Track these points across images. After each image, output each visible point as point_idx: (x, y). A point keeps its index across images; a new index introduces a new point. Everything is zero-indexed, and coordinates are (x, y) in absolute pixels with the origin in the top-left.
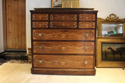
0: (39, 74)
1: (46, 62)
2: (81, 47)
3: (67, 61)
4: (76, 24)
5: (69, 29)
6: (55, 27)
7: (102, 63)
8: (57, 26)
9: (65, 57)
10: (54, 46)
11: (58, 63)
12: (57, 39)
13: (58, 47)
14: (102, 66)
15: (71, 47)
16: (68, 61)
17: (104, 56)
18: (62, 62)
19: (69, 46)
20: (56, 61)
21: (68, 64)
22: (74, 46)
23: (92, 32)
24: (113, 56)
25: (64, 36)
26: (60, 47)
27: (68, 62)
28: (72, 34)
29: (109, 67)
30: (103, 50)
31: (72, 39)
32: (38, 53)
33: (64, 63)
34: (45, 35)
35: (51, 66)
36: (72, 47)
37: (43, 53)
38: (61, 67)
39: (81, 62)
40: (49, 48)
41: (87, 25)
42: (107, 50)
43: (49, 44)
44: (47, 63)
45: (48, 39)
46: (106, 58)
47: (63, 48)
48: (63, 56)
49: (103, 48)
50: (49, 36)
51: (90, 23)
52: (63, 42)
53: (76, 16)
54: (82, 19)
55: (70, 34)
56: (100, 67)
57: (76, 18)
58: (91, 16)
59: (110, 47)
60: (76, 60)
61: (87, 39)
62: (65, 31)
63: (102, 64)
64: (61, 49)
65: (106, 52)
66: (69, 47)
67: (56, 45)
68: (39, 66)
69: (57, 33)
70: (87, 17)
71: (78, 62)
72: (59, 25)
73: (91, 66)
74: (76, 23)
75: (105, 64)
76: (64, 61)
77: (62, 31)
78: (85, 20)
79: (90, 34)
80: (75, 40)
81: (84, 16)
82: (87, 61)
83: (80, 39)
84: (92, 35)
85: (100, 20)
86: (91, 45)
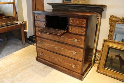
2: (71, 51)
7: (104, 69)
9: (58, 55)
11: (53, 59)
12: (51, 39)
16: (60, 59)
17: (108, 63)
20: (52, 57)
23: (81, 38)
27: (60, 61)
28: (63, 37)
29: (111, 76)
30: (109, 56)
31: (63, 41)
32: (40, 46)
33: (58, 60)
35: (48, 60)
36: (63, 49)
38: (55, 62)
39: (71, 64)
40: (46, 45)
41: (77, 30)
42: (113, 57)
43: (46, 42)
44: (46, 56)
47: (56, 47)
48: (56, 54)
49: (109, 53)
51: (80, 28)
52: (57, 43)
54: (72, 23)
56: (101, 73)
58: (81, 20)
59: (119, 55)
60: (66, 61)
61: (76, 44)
65: (113, 59)
66: (61, 48)
67: (51, 44)
71: (68, 63)
73: (79, 71)
78: (75, 25)
79: (79, 40)
80: (66, 42)
81: (74, 21)
82: (76, 65)
83: (70, 43)
84: (81, 42)
85: (114, 19)
86: (80, 51)
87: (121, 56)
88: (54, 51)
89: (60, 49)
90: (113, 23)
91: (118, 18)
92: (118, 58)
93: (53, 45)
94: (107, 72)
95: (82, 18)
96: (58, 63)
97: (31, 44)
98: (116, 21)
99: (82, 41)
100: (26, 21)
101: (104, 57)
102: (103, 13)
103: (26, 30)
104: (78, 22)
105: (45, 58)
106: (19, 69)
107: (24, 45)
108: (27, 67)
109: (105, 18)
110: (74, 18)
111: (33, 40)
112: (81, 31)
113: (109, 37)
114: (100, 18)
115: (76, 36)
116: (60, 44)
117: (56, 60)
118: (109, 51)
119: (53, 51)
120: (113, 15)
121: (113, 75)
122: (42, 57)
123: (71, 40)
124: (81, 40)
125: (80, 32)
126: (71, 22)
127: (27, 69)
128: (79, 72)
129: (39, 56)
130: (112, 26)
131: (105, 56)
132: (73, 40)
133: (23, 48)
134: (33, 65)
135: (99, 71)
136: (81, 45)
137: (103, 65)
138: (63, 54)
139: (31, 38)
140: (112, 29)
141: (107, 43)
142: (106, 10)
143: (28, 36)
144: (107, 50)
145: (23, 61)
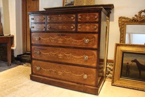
0: (38, 82)
1: (44, 69)
2: (80, 56)
3: (65, 72)
4: (74, 27)
5: (67, 32)
6: (52, 30)
7: (120, 80)
8: (54, 29)
9: (62, 66)
10: (51, 52)
11: (55, 72)
12: (53, 44)
13: (55, 54)
14: (120, 85)
15: (68, 55)
17: (124, 71)
18: (59, 72)
19: (66, 53)
20: (53, 70)
21: (65, 75)
22: (72, 54)
23: (94, 37)
24: (138, 72)
25: (61, 41)
26: (57, 54)
28: (69, 39)
29: (130, 87)
30: (124, 62)
31: (70, 44)
32: (36, 58)
33: (62, 73)
34: (42, 39)
35: (48, 75)
36: (70, 55)
37: (41, 59)
38: (58, 77)
39: (81, 75)
40: (46, 54)
41: (88, 28)
42: (129, 63)
43: (46, 50)
44: (45, 71)
45: (45, 44)
46: (128, 74)
47: (60, 55)
48: (60, 65)
49: (124, 59)
50: (46, 40)
51: (92, 24)
52: (60, 49)
53: (74, 16)
54: (82, 20)
55: (68, 39)
56: (117, 85)
57: (75, 19)
58: (93, 15)
59: (136, 59)
60: (74, 72)
61: (87, 46)
62: (62, 35)
63: (121, 82)
64: (58, 57)
65: (129, 66)
66: (67, 55)
67: (53, 51)
68: (37, 73)
69: (54, 37)
70: (88, 17)
71: (77, 74)
72: (56, 27)
74: (74, 25)
75: (125, 82)
76: (61, 71)
77: (59, 35)
78: (85, 21)
79: (91, 40)
80: (73, 46)
81: (84, 16)
82: (87, 75)
83: (80, 45)
84: (93, 42)
85: (123, 20)
86: (93, 54)
87: (138, 60)
88: (57, 60)
89: (65, 56)
90: (123, 24)
91: (128, 18)
92: (135, 64)
93: (56, 52)
94: (124, 84)
95: (93, 12)
96: (63, 77)
97: (20, 65)
98: (127, 22)
99: (95, 41)
100: (14, 36)
101: (119, 65)
102: (111, 15)
103: (13, 47)
104: (89, 17)
105: (44, 74)
106: (6, 91)
107: (10, 65)
108: (18, 88)
109: (113, 21)
110: (84, 13)
111: (23, 59)
112: (93, 27)
113: (121, 41)
114: (108, 20)
115: (86, 35)
116: (65, 49)
117: (60, 73)
118: (124, 57)
119: (55, 60)
120: (123, 16)
121: (133, 85)
122: (39, 73)
123: (81, 42)
124: (93, 39)
125: (92, 29)
126: (80, 19)
127: (18, 90)
128: (93, 83)
129: (34, 72)
130: (122, 28)
131: (119, 63)
132: (84, 40)
133: (9, 68)
134: (26, 85)
135: (115, 83)
136: (93, 45)
137: (119, 76)
138: (69, 62)
139: (19, 57)
140: (123, 31)
141: (120, 47)
142: (114, 12)
143: (16, 55)
144: (121, 56)
145: (10, 81)
